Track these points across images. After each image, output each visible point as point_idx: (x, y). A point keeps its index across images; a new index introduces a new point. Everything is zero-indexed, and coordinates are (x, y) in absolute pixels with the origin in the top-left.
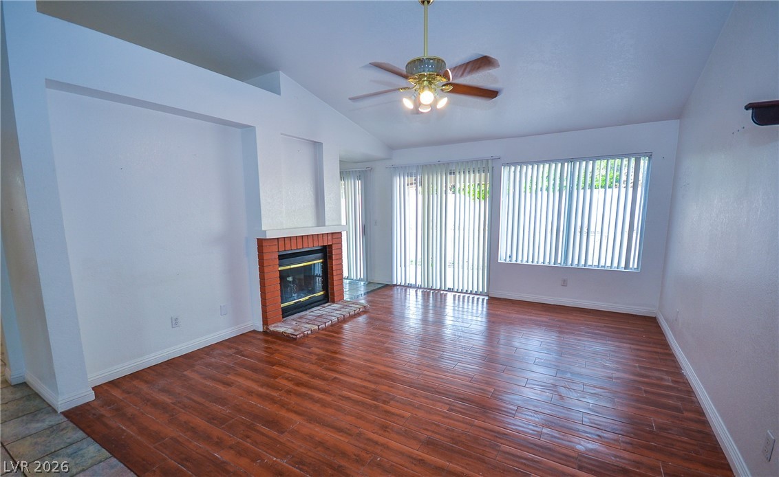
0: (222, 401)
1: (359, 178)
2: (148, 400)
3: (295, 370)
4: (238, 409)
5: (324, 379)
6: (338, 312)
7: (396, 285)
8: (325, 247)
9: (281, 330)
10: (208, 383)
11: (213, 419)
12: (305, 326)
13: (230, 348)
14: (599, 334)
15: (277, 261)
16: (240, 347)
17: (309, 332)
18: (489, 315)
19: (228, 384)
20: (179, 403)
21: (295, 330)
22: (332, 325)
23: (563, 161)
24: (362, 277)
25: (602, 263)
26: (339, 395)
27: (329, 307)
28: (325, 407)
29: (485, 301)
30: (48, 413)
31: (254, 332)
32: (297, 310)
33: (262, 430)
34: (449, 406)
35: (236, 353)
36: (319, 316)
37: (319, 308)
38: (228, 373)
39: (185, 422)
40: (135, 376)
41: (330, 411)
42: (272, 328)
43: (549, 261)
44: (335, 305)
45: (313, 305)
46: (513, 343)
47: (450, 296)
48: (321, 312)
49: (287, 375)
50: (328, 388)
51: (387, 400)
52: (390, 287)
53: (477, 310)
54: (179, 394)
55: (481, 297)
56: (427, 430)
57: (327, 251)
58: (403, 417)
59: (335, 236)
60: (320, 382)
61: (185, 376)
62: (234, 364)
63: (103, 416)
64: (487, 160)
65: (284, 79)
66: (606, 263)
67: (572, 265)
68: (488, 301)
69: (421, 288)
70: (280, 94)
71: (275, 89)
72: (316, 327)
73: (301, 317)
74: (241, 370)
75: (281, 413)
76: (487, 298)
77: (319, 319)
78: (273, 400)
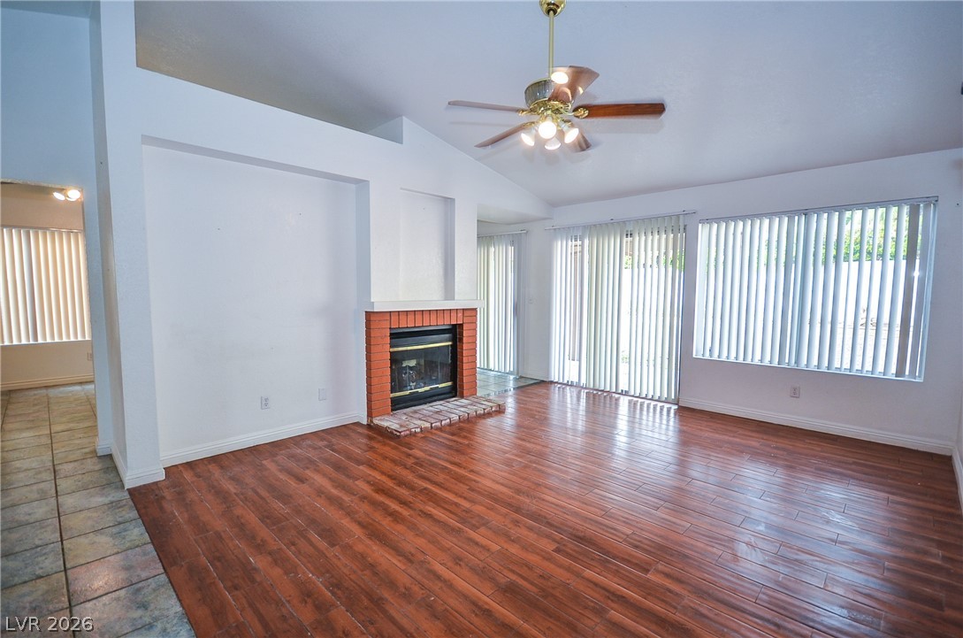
0: (285, 498)
1: (512, 244)
2: (214, 487)
3: (383, 473)
4: (298, 511)
5: (411, 487)
6: (462, 409)
7: (552, 382)
8: (454, 326)
9: (385, 424)
10: (281, 477)
11: (268, 518)
12: (416, 422)
13: (322, 439)
14: (840, 474)
15: (388, 340)
16: (333, 440)
17: (418, 430)
18: (681, 432)
19: (301, 480)
20: (242, 494)
21: (401, 426)
22: (450, 425)
23: (791, 214)
24: (512, 369)
25: (858, 366)
26: (421, 511)
27: (455, 403)
28: (398, 522)
29: (672, 412)
30: (117, 488)
31: (358, 424)
32: (412, 403)
33: (313, 539)
34: (557, 545)
35: (326, 446)
36: (437, 412)
37: (442, 402)
38: (308, 468)
39: (238, 517)
40: (215, 459)
41: (400, 528)
42: (376, 421)
43: (770, 358)
44: (463, 401)
45: (435, 398)
46: (690, 471)
47: (624, 401)
48: (441, 407)
49: (371, 478)
50: (410, 499)
51: (477, 524)
52: (545, 384)
53: (654, 422)
54: (247, 484)
55: (667, 406)
56: (513, 572)
57: (457, 332)
58: (488, 550)
59: (467, 313)
60: (404, 491)
61: (262, 465)
62: (319, 458)
63: (163, 498)
64: (678, 216)
65: (407, 125)
66: (864, 365)
67: (807, 365)
68: (676, 412)
69: (586, 388)
70: (402, 143)
71: (396, 138)
72: (428, 425)
73: (415, 412)
74: (322, 466)
75: (342, 521)
76: (676, 407)
77: (436, 416)
78: (339, 504)
